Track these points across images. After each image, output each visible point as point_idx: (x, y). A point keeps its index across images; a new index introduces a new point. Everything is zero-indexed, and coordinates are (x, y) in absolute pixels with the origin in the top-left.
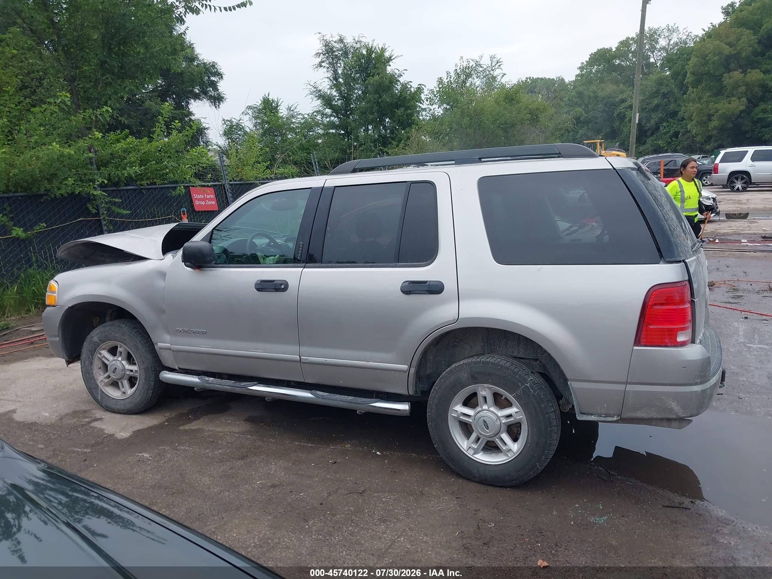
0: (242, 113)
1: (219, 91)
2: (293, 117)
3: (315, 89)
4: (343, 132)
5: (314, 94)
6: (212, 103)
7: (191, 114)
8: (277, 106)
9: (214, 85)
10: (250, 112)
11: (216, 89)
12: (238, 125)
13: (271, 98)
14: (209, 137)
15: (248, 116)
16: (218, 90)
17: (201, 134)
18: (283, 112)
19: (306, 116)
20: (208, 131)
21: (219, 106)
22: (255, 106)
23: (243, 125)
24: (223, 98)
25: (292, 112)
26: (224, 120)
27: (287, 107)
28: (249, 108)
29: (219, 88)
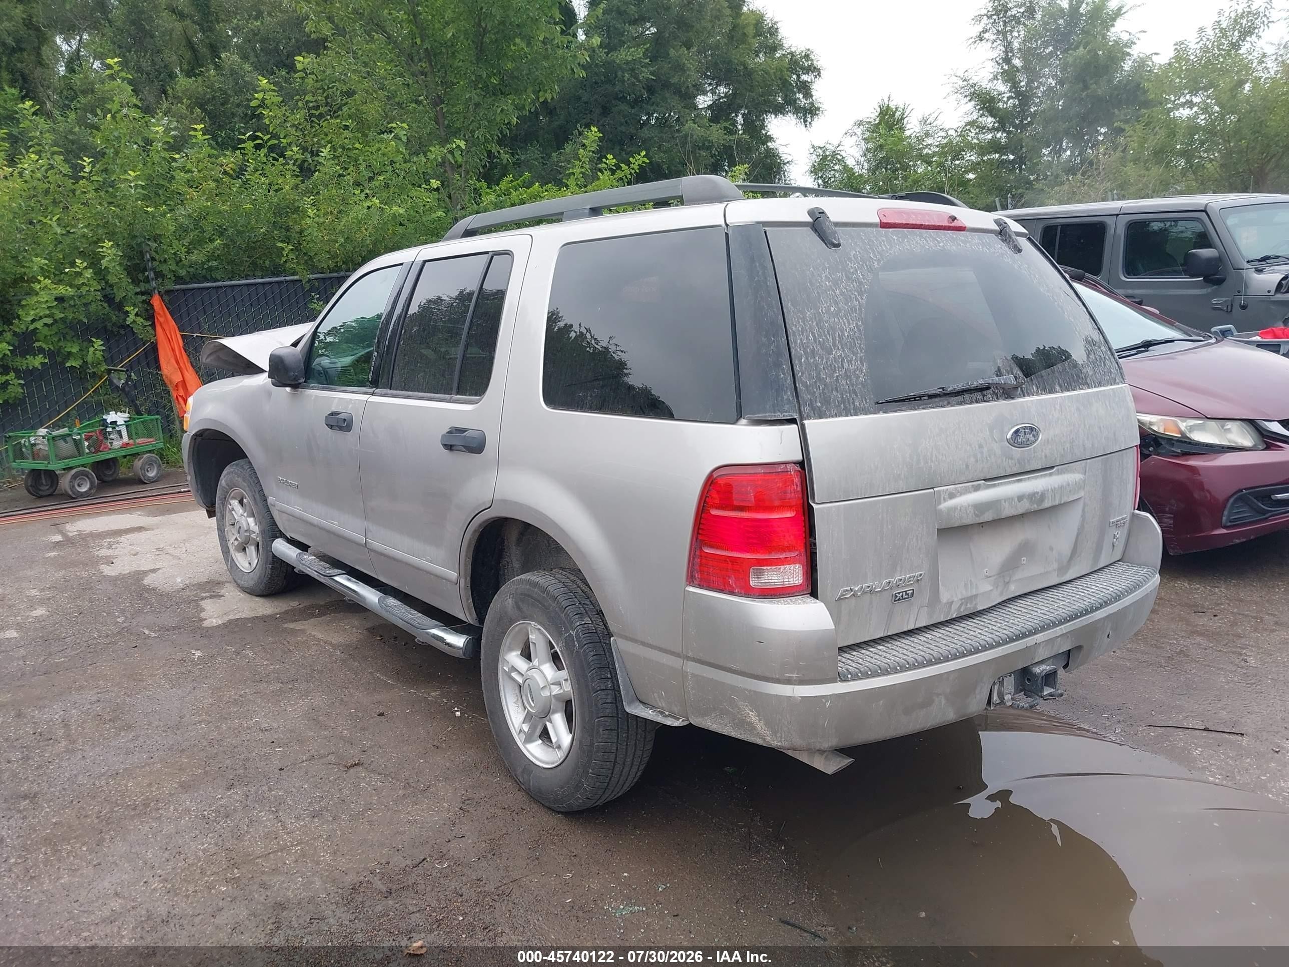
0: (846, 134)
1: (814, 98)
2: (927, 134)
3: (965, 83)
4: (1011, 157)
5: (962, 91)
6: (800, 118)
7: (769, 138)
8: (902, 119)
9: (805, 88)
10: (859, 131)
11: (808, 94)
12: (834, 154)
13: (892, 105)
14: (791, 177)
15: (854, 138)
16: (812, 96)
17: (779, 173)
18: (912, 127)
19: (951, 132)
20: (791, 167)
21: (810, 123)
22: (868, 120)
23: (843, 153)
24: (818, 109)
25: (928, 128)
26: (813, 147)
27: (920, 118)
28: (860, 123)
29: (813, 93)
